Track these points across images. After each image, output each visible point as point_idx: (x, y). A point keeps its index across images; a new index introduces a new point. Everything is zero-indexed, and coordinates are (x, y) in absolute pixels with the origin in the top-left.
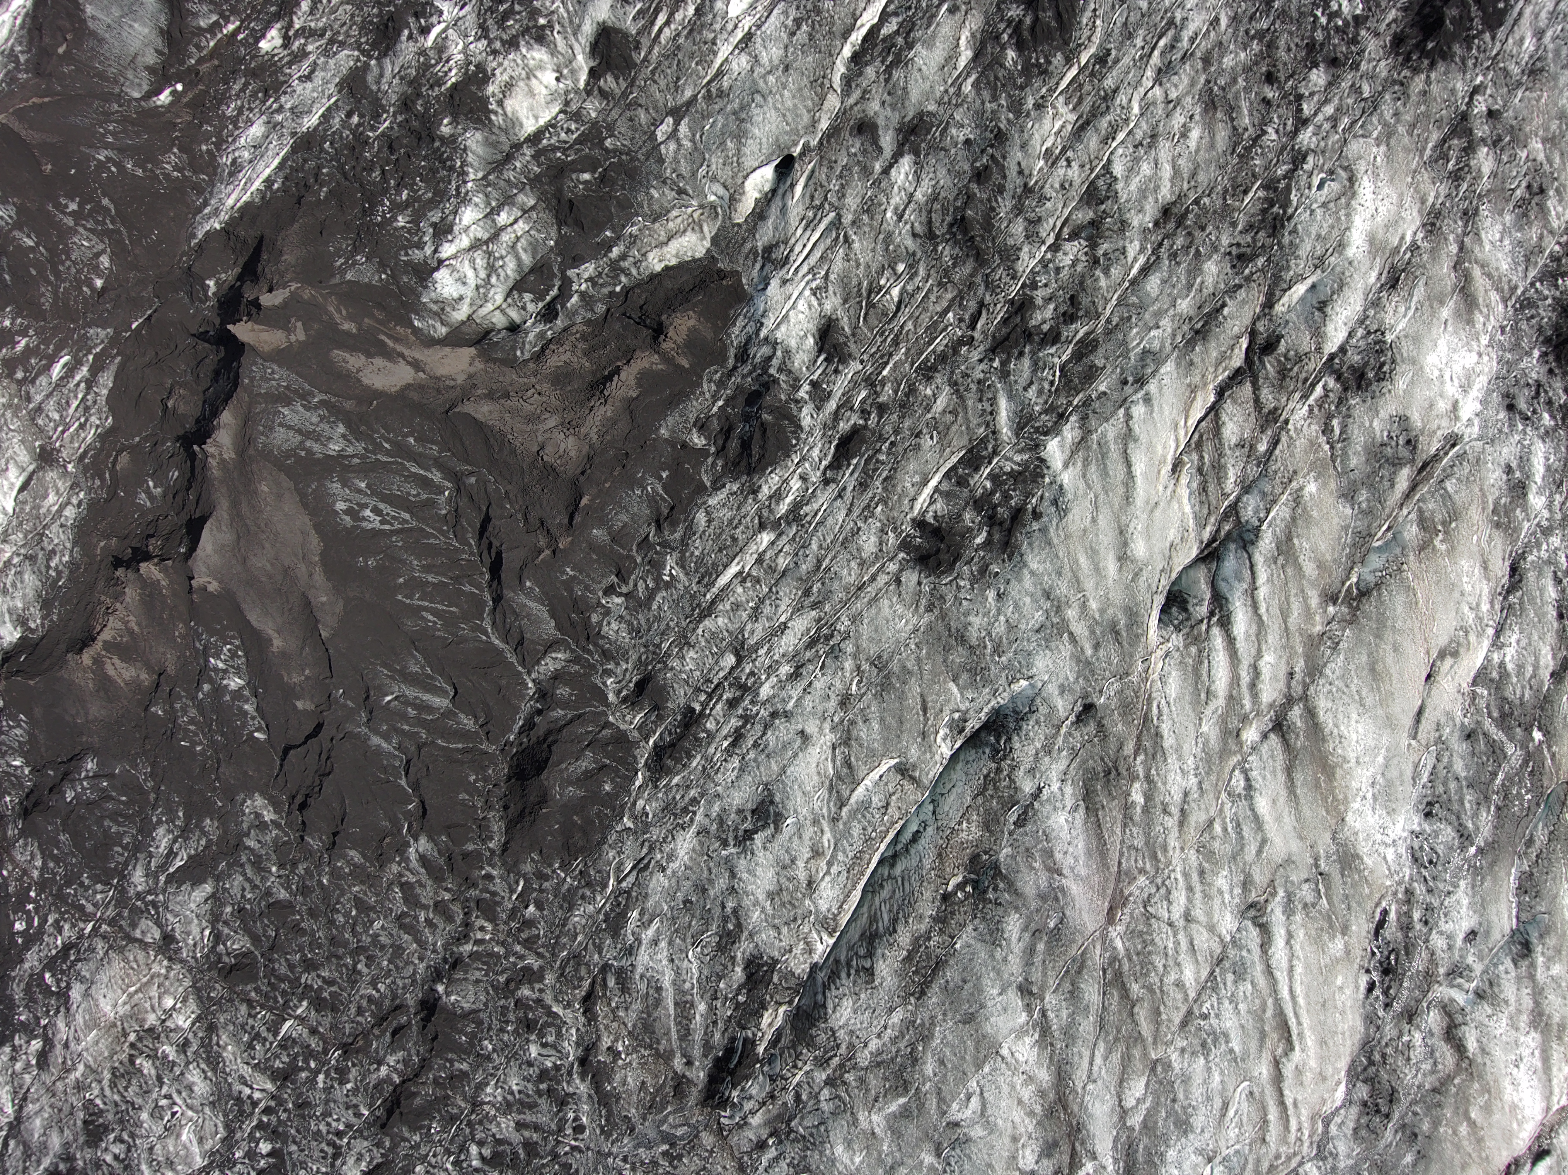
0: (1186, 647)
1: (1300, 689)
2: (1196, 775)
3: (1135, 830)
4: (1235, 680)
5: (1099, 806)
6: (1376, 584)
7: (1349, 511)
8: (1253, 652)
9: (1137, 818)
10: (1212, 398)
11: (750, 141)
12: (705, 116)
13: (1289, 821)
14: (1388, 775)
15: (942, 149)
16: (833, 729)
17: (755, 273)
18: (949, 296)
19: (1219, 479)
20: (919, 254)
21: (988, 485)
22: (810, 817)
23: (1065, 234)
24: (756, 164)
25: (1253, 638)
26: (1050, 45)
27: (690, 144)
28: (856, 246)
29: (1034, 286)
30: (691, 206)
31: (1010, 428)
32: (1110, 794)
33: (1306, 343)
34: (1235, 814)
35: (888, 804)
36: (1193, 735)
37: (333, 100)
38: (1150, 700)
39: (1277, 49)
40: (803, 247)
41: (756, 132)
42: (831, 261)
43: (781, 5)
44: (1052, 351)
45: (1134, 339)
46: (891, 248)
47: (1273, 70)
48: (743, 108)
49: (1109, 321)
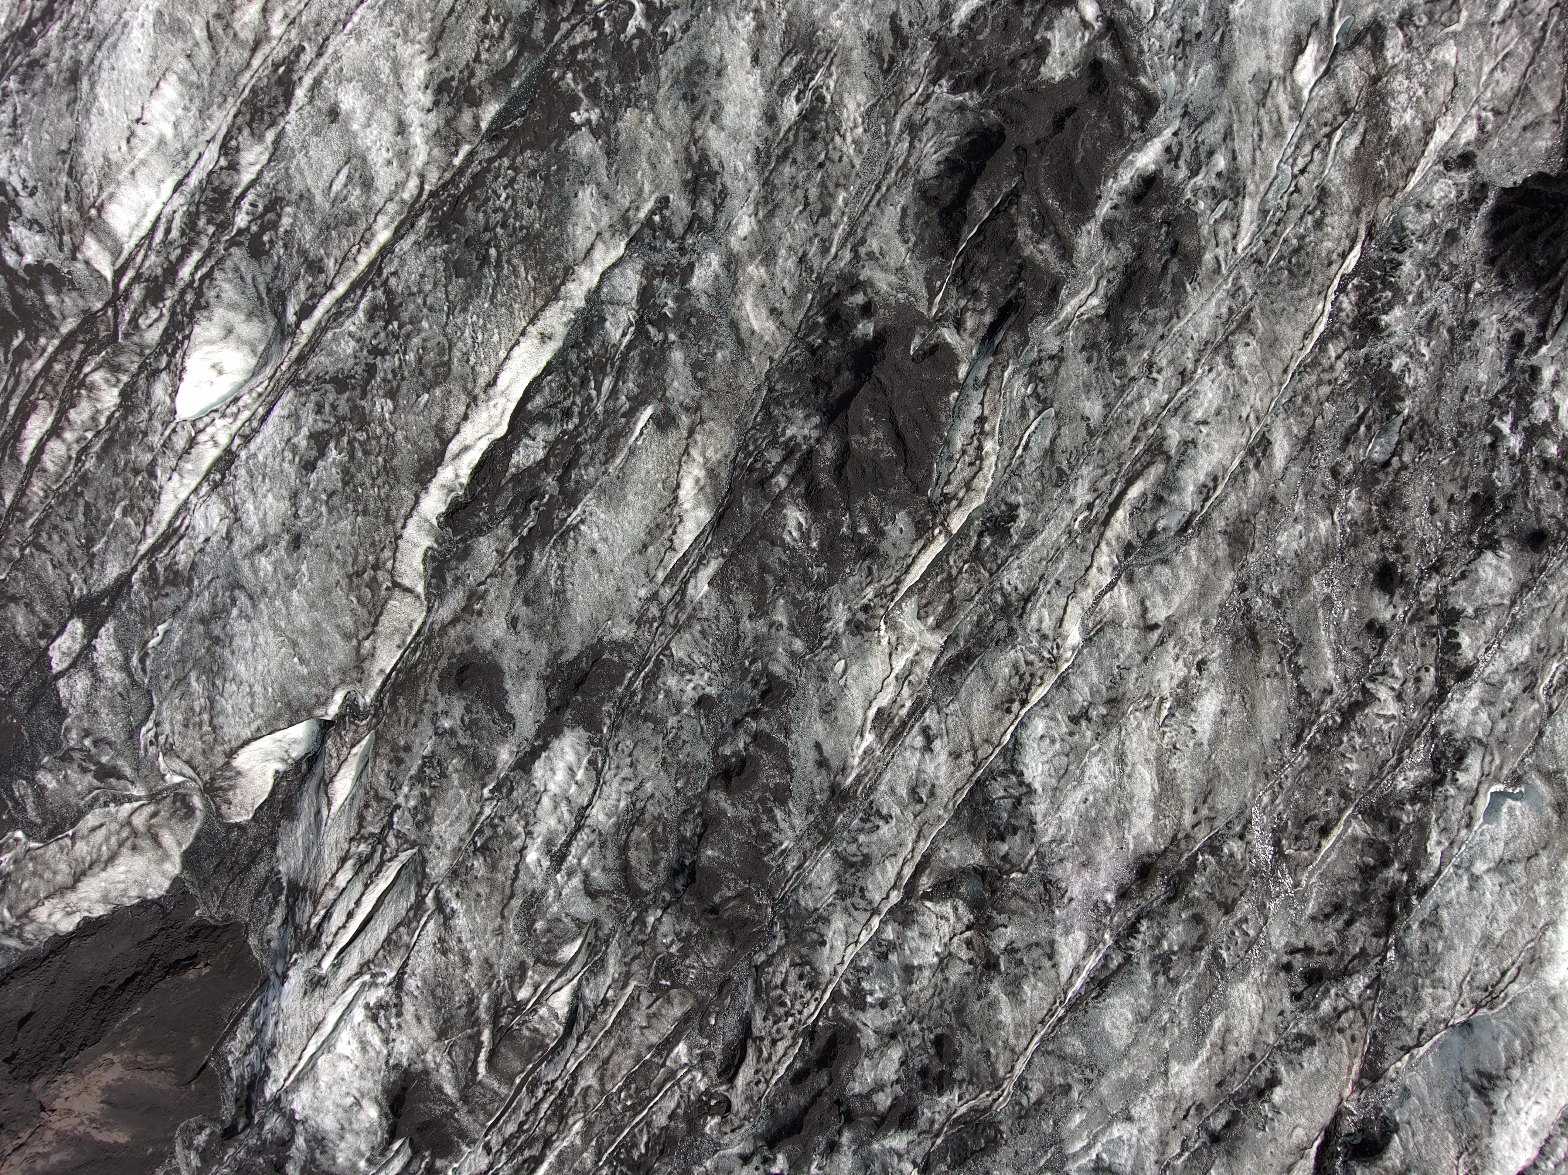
11: (231, 688)
12: (151, 620)
15: (647, 718)
17: (273, 929)
18: (677, 1012)
20: (608, 924)
23: (925, 883)
24: (247, 733)
26: (882, 497)
27: (118, 677)
28: (461, 922)
29: (859, 1001)
30: (130, 799)
39: (1405, 509)
40: (350, 915)
41: (241, 668)
42: (409, 948)
43: (288, 396)
44: (898, 1141)
45: (1075, 1135)
46: (539, 925)
47: (1392, 557)
48: (218, 613)
49: (1022, 1086)
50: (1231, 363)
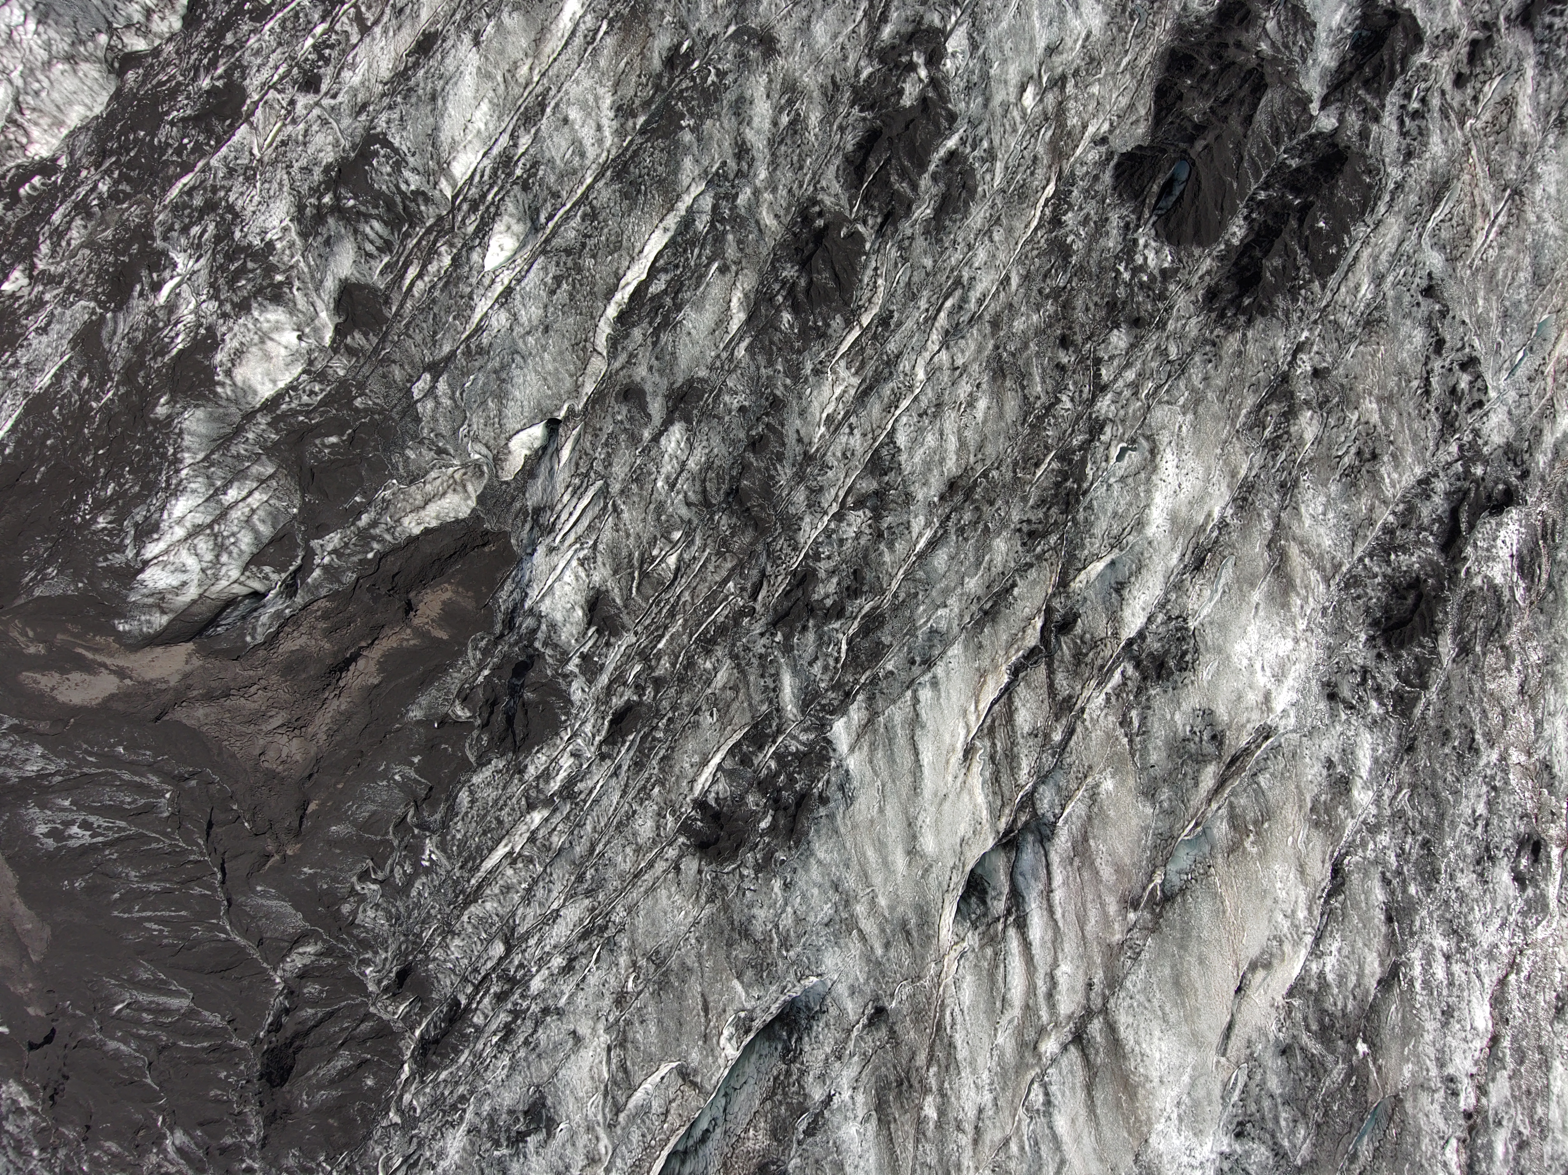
0: (982, 947)
1: (1099, 1001)
2: (991, 1091)
3: (928, 1147)
4: (1031, 989)
5: (891, 1118)
6: (1181, 890)
7: (1149, 811)
8: (1049, 960)
9: (929, 1134)
10: (1006, 679)
11: (511, 404)
12: (465, 373)
13: (1089, 1141)
14: (1194, 1095)
15: (715, 416)
16: (607, 1030)
17: (525, 534)
18: (729, 565)
19: (1012, 769)
20: (695, 522)
21: (773, 765)
22: (583, 1124)
23: (850, 501)
24: (518, 427)
25: (1049, 945)
26: (828, 307)
27: (449, 402)
28: (626, 515)
29: (817, 557)
30: (452, 465)
31: (795, 706)
32: (902, 1107)
33: (1102, 628)
34: (1033, 1131)
35: (668, 1111)
36: (987, 1047)
37: (66, 358)
38: (943, 1006)
39: (1074, 309)
40: (571, 514)
41: (517, 393)
42: (600, 530)
43: (541, 259)
44: (837, 625)
45: (921, 617)
46: (663, 518)
47: (1067, 332)
48: (504, 367)
49: (895, 596)
50: (991, 240)
